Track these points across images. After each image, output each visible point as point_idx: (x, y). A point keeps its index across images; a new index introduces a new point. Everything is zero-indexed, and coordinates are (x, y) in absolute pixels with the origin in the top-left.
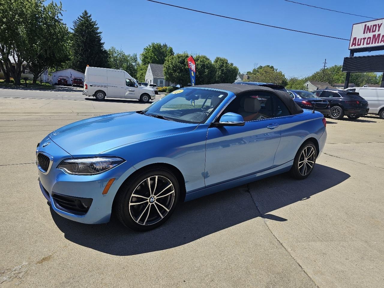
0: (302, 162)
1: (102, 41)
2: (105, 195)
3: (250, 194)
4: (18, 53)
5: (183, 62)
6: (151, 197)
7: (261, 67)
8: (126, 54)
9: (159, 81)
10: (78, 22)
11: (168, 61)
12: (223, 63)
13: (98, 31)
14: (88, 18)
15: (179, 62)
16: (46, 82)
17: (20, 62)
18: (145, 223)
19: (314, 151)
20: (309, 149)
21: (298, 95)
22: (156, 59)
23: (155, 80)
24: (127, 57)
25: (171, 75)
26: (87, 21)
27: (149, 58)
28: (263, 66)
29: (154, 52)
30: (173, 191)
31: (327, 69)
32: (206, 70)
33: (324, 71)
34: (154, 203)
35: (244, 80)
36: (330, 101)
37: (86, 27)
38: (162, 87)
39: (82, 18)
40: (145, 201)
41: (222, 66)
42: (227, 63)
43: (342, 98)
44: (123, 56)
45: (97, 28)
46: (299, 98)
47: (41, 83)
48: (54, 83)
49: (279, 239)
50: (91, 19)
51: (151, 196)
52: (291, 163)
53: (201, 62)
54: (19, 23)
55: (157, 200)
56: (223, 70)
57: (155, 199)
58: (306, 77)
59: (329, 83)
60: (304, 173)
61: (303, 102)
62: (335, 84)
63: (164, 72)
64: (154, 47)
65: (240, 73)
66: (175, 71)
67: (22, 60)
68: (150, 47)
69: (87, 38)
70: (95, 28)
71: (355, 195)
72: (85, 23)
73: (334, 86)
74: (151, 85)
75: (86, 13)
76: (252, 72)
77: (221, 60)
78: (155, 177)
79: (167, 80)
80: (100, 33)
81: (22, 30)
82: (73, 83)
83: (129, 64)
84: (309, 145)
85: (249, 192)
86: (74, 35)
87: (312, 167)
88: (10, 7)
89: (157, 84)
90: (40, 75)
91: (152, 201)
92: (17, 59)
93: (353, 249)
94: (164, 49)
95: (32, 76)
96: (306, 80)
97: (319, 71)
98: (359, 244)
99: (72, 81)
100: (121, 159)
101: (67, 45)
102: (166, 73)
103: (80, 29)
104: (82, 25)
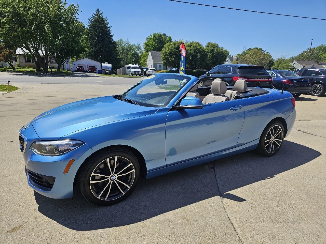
0: (269, 140)
1: (111, 34)
2: (66, 174)
3: (215, 171)
4: (45, 47)
5: (178, 48)
6: (112, 176)
7: (250, 50)
8: (132, 44)
9: (158, 65)
10: (92, 19)
11: (165, 48)
12: (214, 47)
13: (109, 26)
14: (100, 15)
15: (174, 48)
16: (68, 70)
17: (47, 54)
18: (106, 199)
19: (282, 130)
20: (276, 128)
21: (279, 74)
22: (156, 46)
23: (155, 65)
24: (132, 46)
25: (167, 60)
26: (100, 17)
27: (151, 46)
28: (252, 48)
29: (155, 41)
30: (134, 170)
31: (314, 48)
32: (199, 55)
33: (310, 50)
34: (115, 181)
35: (233, 61)
36: (311, 79)
37: (99, 23)
38: (161, 71)
39: (95, 15)
40: (106, 179)
41: (213, 50)
42: (217, 47)
43: (324, 76)
44: (129, 45)
45: (108, 23)
46: (279, 77)
47: (64, 71)
48: (74, 70)
49: (231, 219)
50: (103, 16)
51: (112, 174)
52: (257, 142)
53: (194, 47)
54: (45, 23)
55: (118, 178)
56: (213, 54)
57: (116, 177)
58: (293, 57)
59: (315, 62)
60: (272, 151)
61: (283, 80)
62: (321, 62)
63: (162, 57)
64: (155, 36)
65: (230, 56)
66: (171, 56)
67: (49, 52)
68: (151, 36)
69: (99, 32)
70: (106, 23)
71: (320, 173)
72: (98, 20)
73: (320, 64)
74: (150, 69)
75: (98, 11)
76: (241, 54)
77: (212, 45)
78: (114, 158)
79: (165, 64)
80: (110, 27)
81: (47, 29)
82: (89, 70)
83: (134, 52)
84: (277, 125)
85: (214, 169)
86: (89, 30)
87: (279, 145)
88: (38, 11)
89: (156, 68)
90: (63, 64)
91: (113, 179)
92: (44, 52)
93: (305, 232)
94: (163, 38)
95: (57, 65)
96: (293, 60)
97: (306, 51)
98: (313, 227)
99: (88, 68)
100: (80, 142)
101: (82, 39)
102: (163, 58)
103: (94, 24)
104: (95, 21)
